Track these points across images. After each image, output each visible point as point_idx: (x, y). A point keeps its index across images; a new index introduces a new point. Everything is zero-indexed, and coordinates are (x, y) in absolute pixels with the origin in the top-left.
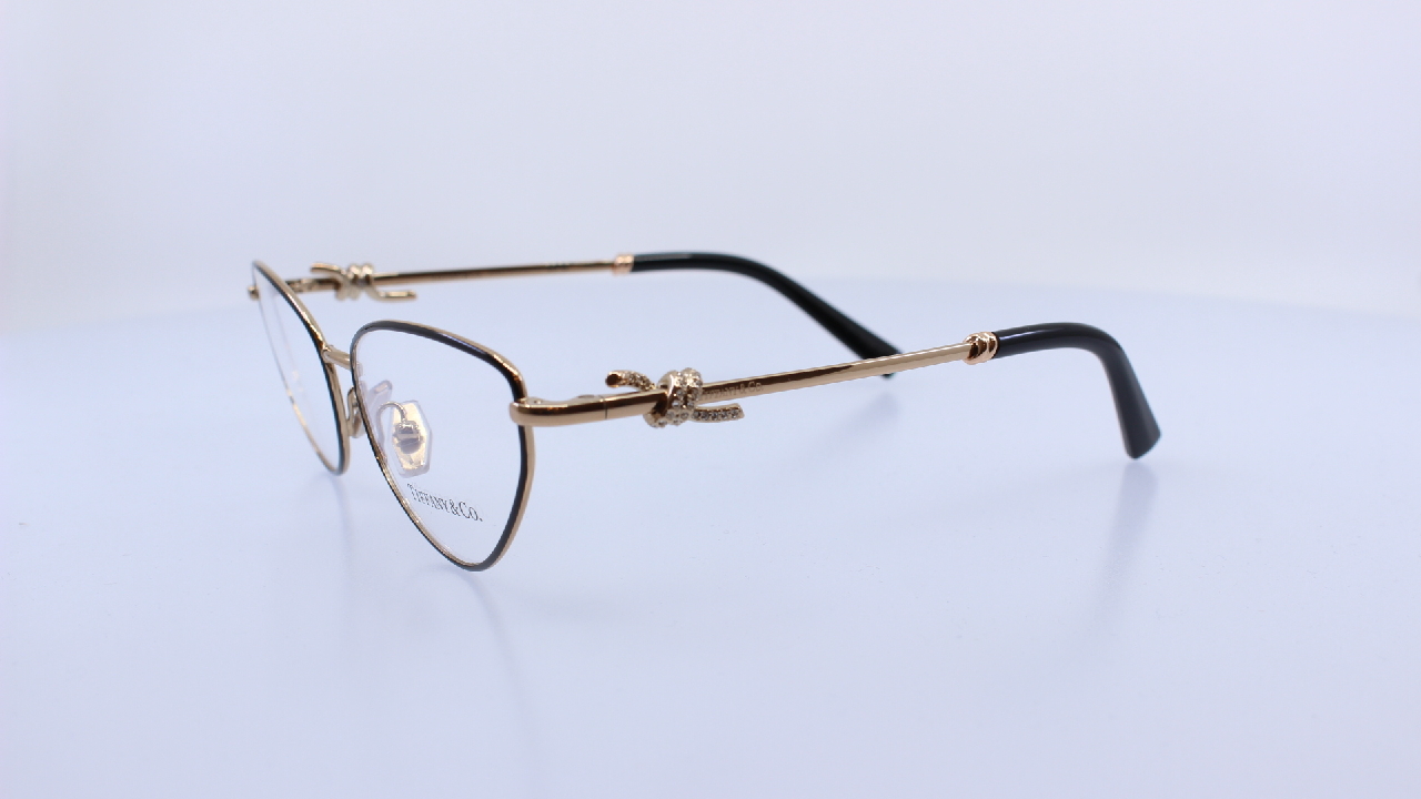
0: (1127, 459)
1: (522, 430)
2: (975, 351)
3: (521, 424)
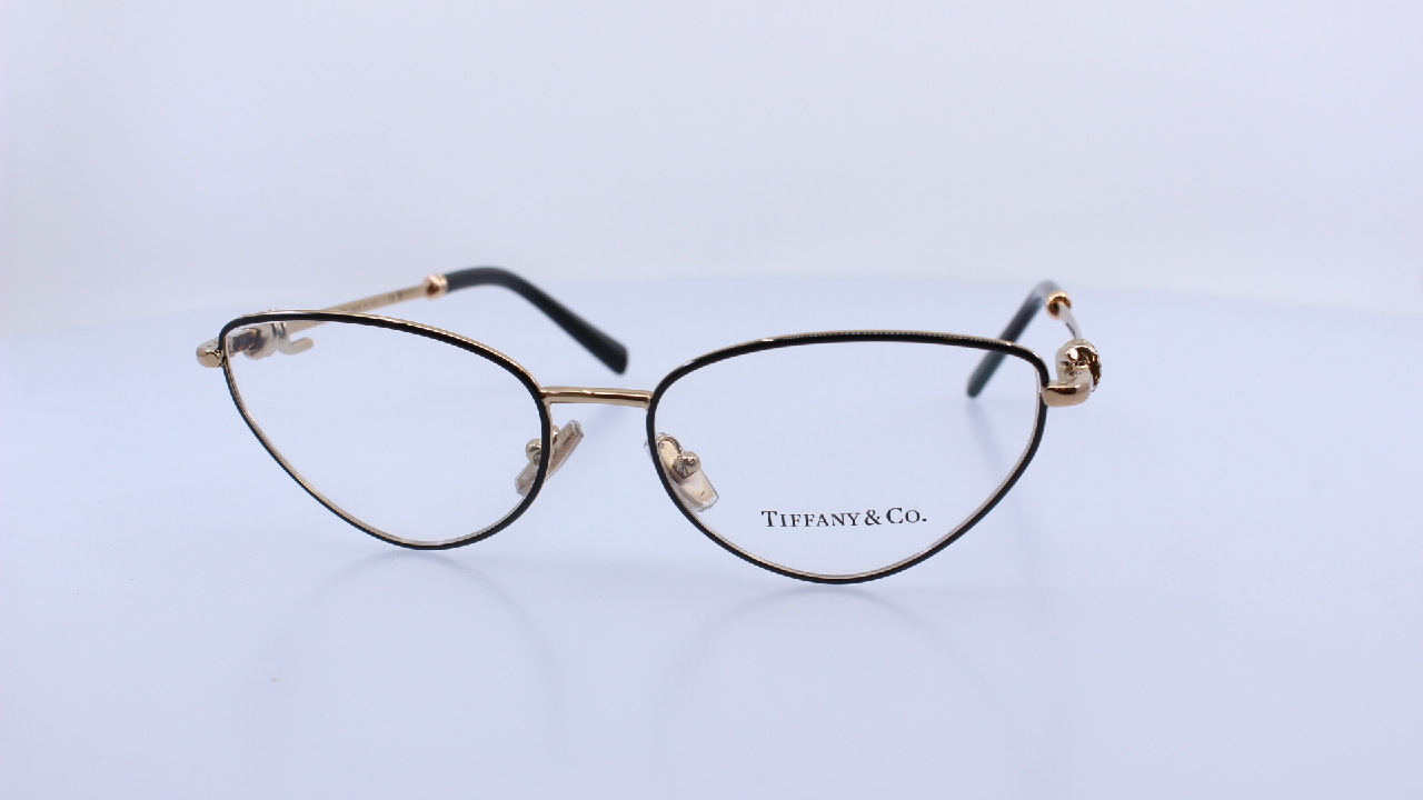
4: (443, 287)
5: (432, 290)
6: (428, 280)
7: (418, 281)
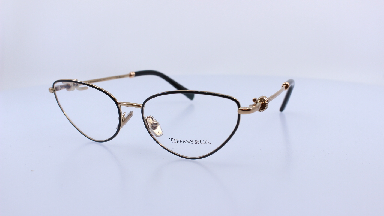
1: (239, 115)
2: (286, 87)
4: (134, 75)
5: (131, 76)
6: (130, 73)
7: (128, 73)
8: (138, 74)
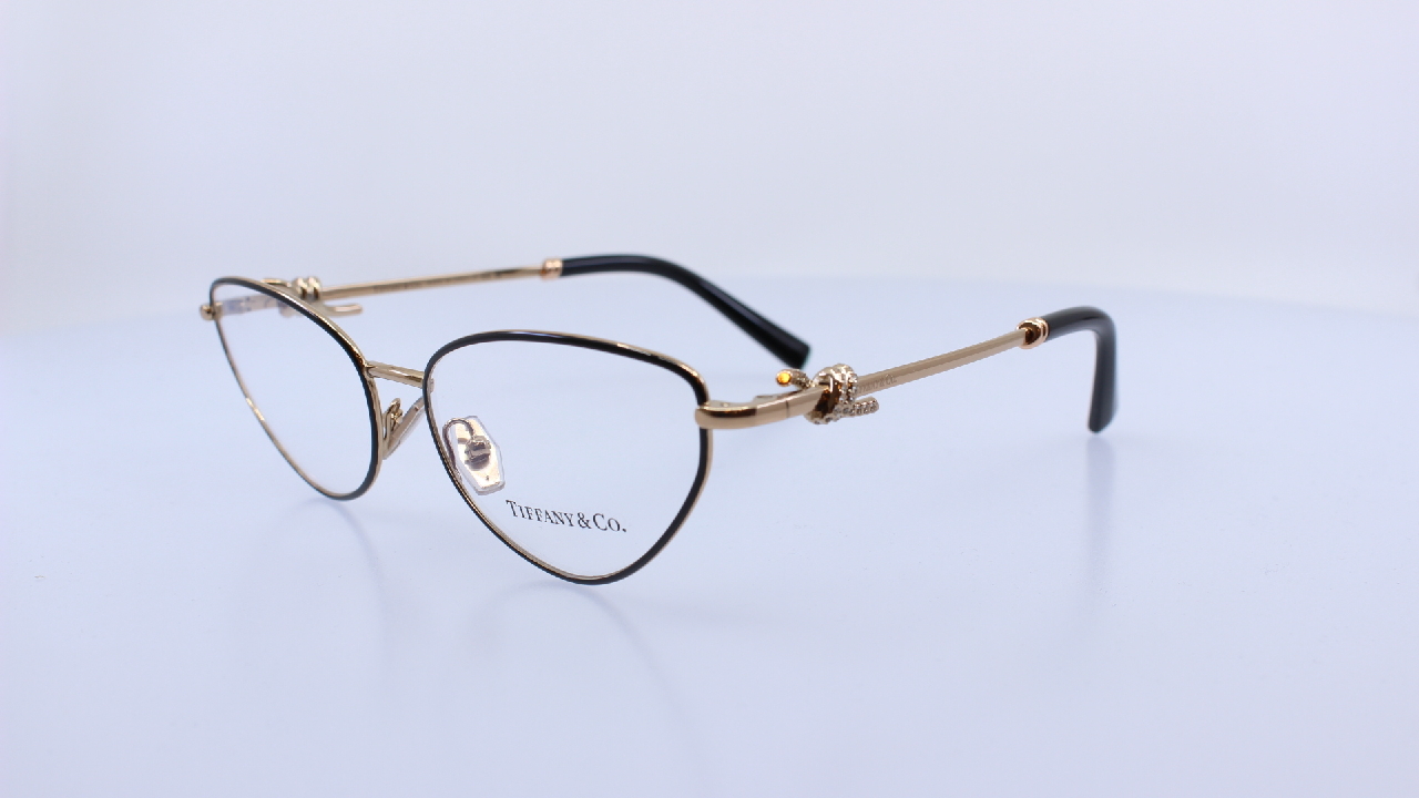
0: (1089, 434)
1: (704, 435)
2: (1031, 335)
3: (704, 427)
4: (557, 269)
5: (545, 272)
6: (544, 264)
7: (536, 264)
8: (573, 267)
